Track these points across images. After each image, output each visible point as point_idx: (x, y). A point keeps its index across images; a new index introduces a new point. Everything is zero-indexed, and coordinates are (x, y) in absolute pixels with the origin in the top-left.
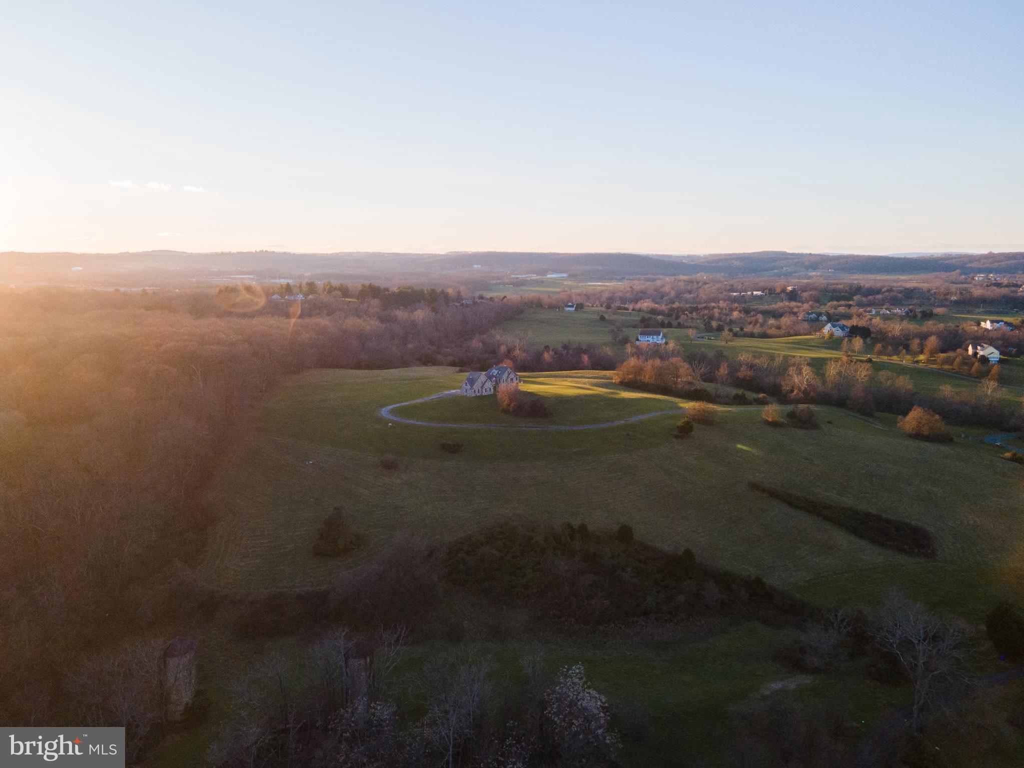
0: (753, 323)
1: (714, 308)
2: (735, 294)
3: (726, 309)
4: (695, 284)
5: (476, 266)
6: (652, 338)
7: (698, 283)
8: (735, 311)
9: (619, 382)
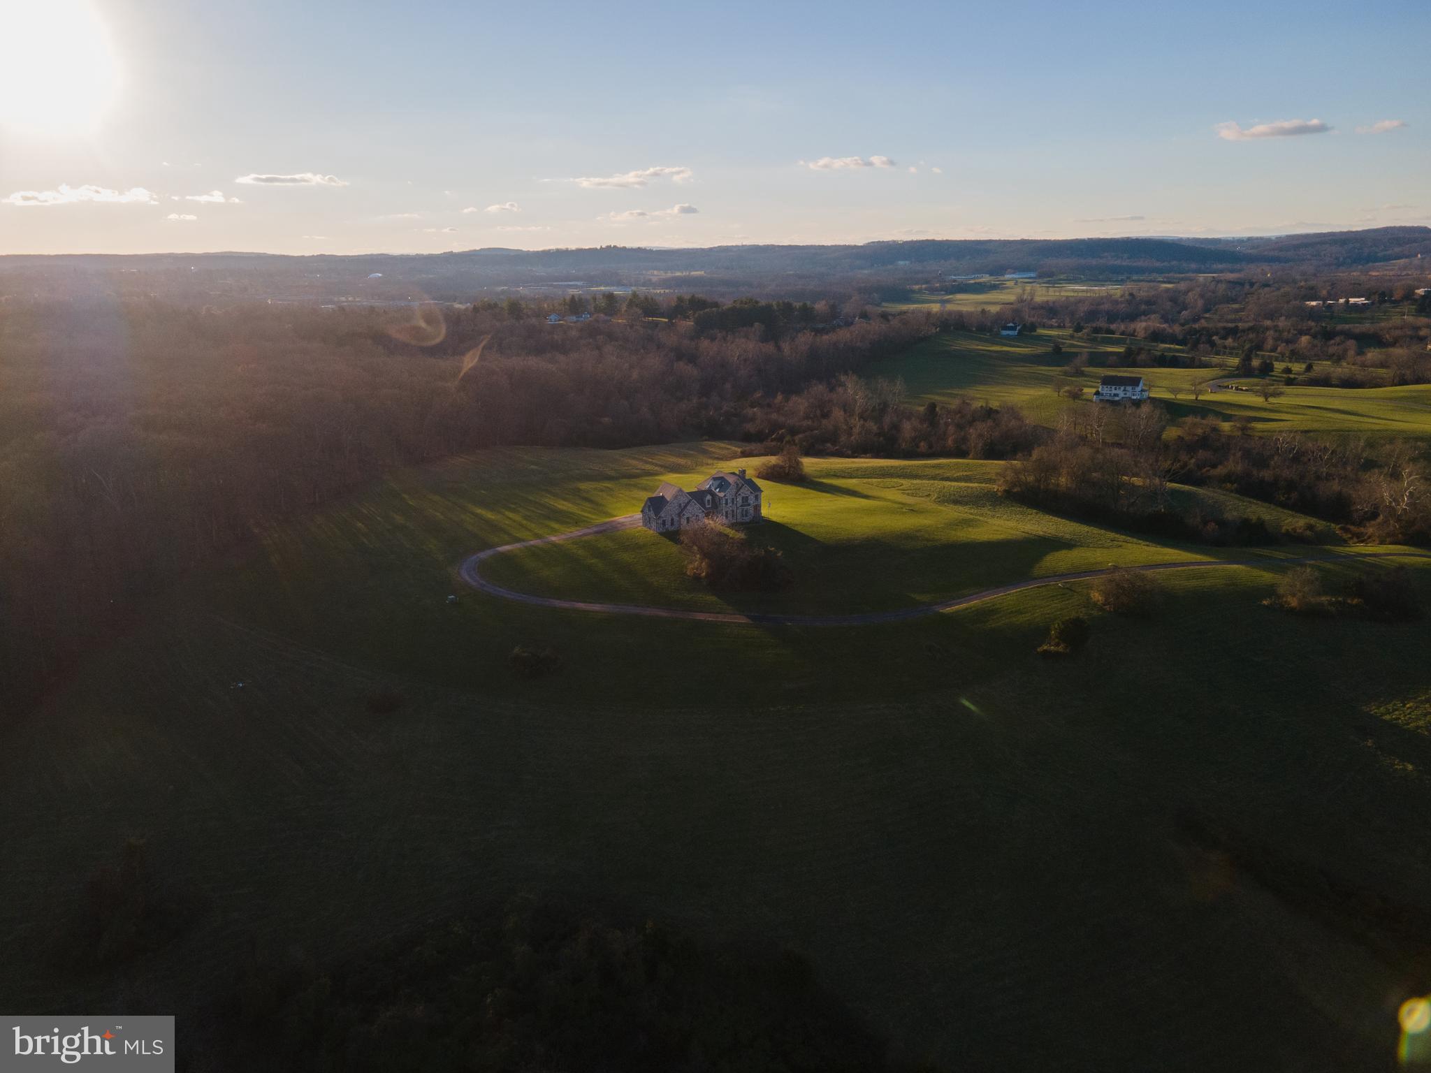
0: (1335, 358)
1: (1267, 329)
2: (1314, 303)
3: (1289, 332)
4: (1247, 287)
5: (901, 263)
6: (1124, 390)
7: (1252, 284)
8: (1306, 334)
9: (1005, 491)
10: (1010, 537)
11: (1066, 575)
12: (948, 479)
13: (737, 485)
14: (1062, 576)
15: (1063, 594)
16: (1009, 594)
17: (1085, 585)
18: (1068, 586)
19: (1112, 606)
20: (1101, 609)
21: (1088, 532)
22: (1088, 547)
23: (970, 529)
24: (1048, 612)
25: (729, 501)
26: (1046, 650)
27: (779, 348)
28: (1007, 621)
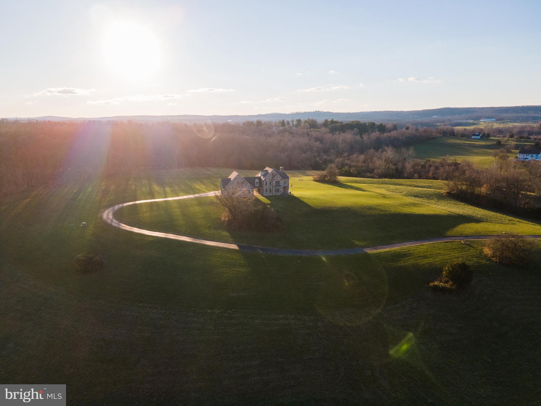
6: (531, 156)
9: (447, 193)
10: (438, 213)
11: (470, 236)
12: (418, 187)
13: (273, 174)
14: (467, 236)
15: (463, 248)
16: (423, 245)
17: (481, 243)
18: (468, 243)
19: (498, 258)
20: (489, 259)
21: (494, 215)
22: (491, 222)
23: (414, 208)
24: (447, 258)
25: (268, 183)
26: (436, 285)
27: (362, 138)
28: (414, 262)
